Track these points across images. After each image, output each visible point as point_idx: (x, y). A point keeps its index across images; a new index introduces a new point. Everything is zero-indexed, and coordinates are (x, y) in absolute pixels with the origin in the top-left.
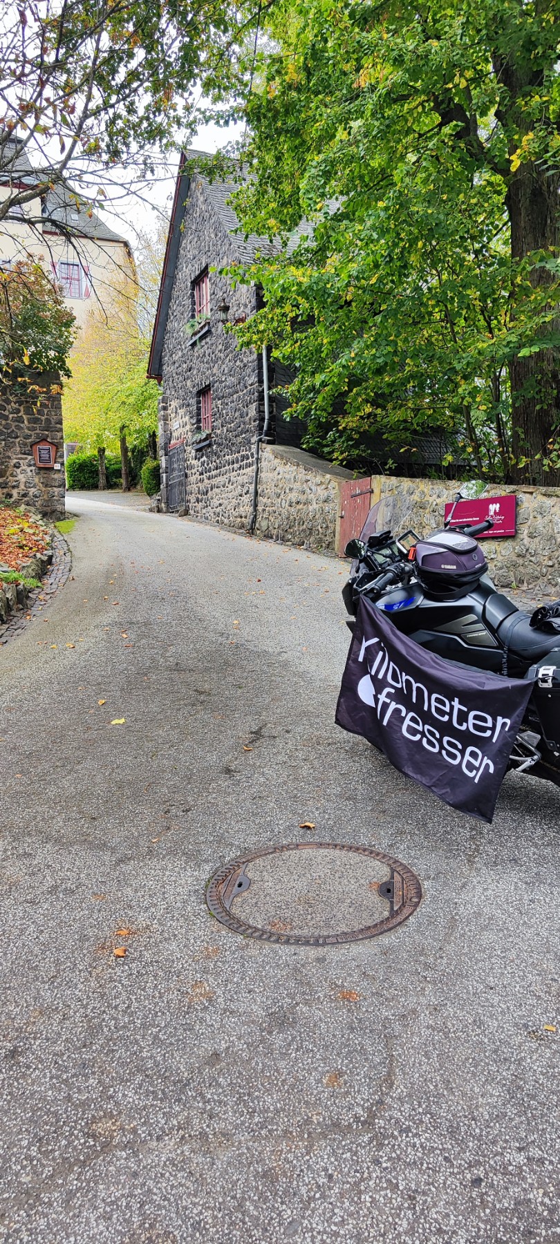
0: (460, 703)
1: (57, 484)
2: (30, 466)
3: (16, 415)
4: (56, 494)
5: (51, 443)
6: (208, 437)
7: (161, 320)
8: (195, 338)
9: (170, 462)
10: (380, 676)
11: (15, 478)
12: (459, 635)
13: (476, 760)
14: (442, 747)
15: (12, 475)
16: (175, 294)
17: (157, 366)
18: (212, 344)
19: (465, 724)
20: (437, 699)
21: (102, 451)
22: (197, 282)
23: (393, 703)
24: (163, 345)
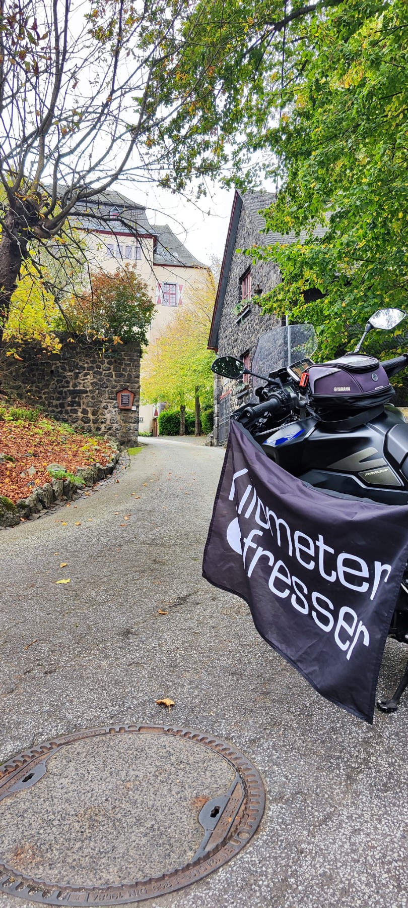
0: (325, 543)
1: (133, 421)
2: (115, 407)
3: (107, 372)
4: (132, 428)
5: (131, 392)
6: (246, 388)
7: (218, 308)
8: (240, 318)
9: (220, 409)
10: (247, 515)
11: (103, 417)
12: (356, 474)
13: (351, 626)
14: (312, 608)
15: (102, 414)
16: (229, 288)
17: (215, 341)
18: (251, 320)
19: (334, 573)
20: (300, 538)
21: (183, 408)
22: (243, 278)
23: (260, 549)
24: (220, 325)
